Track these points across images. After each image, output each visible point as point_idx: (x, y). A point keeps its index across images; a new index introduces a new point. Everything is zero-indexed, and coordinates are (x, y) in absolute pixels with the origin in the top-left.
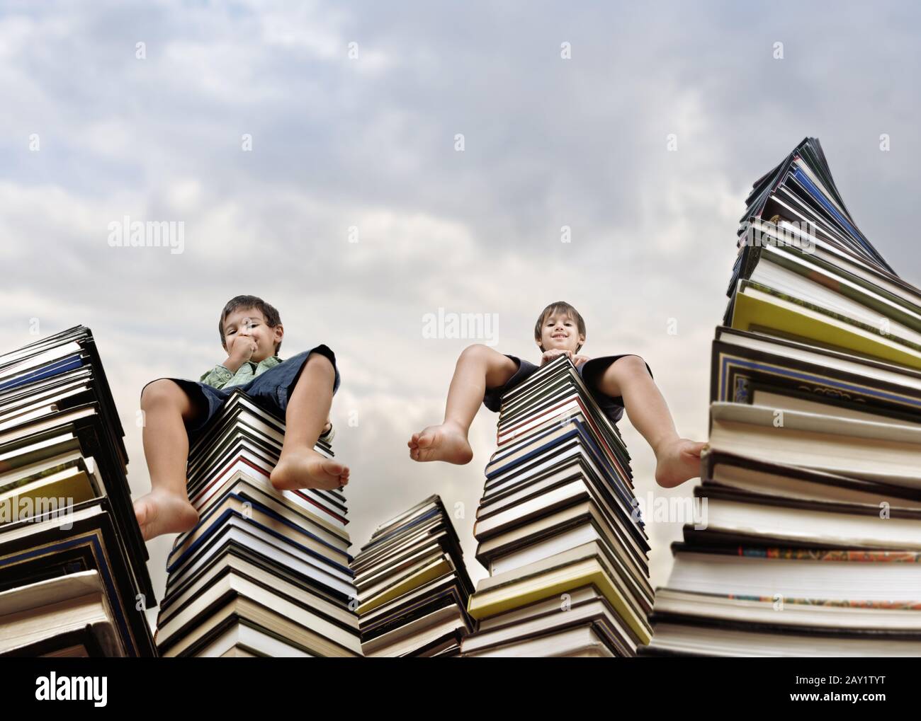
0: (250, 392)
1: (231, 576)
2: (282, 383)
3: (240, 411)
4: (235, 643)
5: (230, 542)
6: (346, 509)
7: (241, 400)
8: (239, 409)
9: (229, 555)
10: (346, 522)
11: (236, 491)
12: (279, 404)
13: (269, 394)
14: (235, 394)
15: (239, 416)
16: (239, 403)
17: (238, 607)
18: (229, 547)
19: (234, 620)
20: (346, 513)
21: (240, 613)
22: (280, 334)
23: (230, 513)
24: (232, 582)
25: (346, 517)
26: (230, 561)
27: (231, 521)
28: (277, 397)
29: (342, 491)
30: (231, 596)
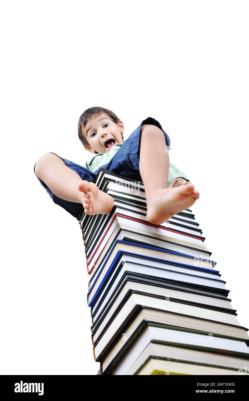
0: (111, 168)
1: (134, 296)
2: (131, 151)
3: (108, 183)
4: (150, 341)
5: (126, 273)
6: (201, 230)
7: (106, 176)
8: (106, 182)
9: (128, 282)
10: (203, 239)
11: (121, 237)
12: (133, 166)
13: (124, 162)
14: (101, 173)
15: (108, 187)
16: (105, 178)
17: (144, 316)
18: (126, 276)
19: (145, 325)
20: (202, 233)
21: (147, 319)
22: (122, 127)
23: (121, 254)
24: (135, 300)
25: (203, 236)
26: (130, 286)
27: (124, 259)
28: (130, 162)
29: (194, 219)
30: (138, 309)
